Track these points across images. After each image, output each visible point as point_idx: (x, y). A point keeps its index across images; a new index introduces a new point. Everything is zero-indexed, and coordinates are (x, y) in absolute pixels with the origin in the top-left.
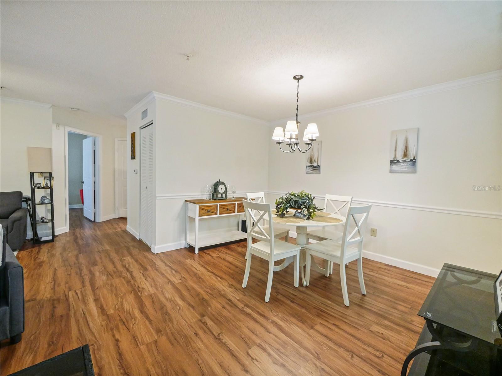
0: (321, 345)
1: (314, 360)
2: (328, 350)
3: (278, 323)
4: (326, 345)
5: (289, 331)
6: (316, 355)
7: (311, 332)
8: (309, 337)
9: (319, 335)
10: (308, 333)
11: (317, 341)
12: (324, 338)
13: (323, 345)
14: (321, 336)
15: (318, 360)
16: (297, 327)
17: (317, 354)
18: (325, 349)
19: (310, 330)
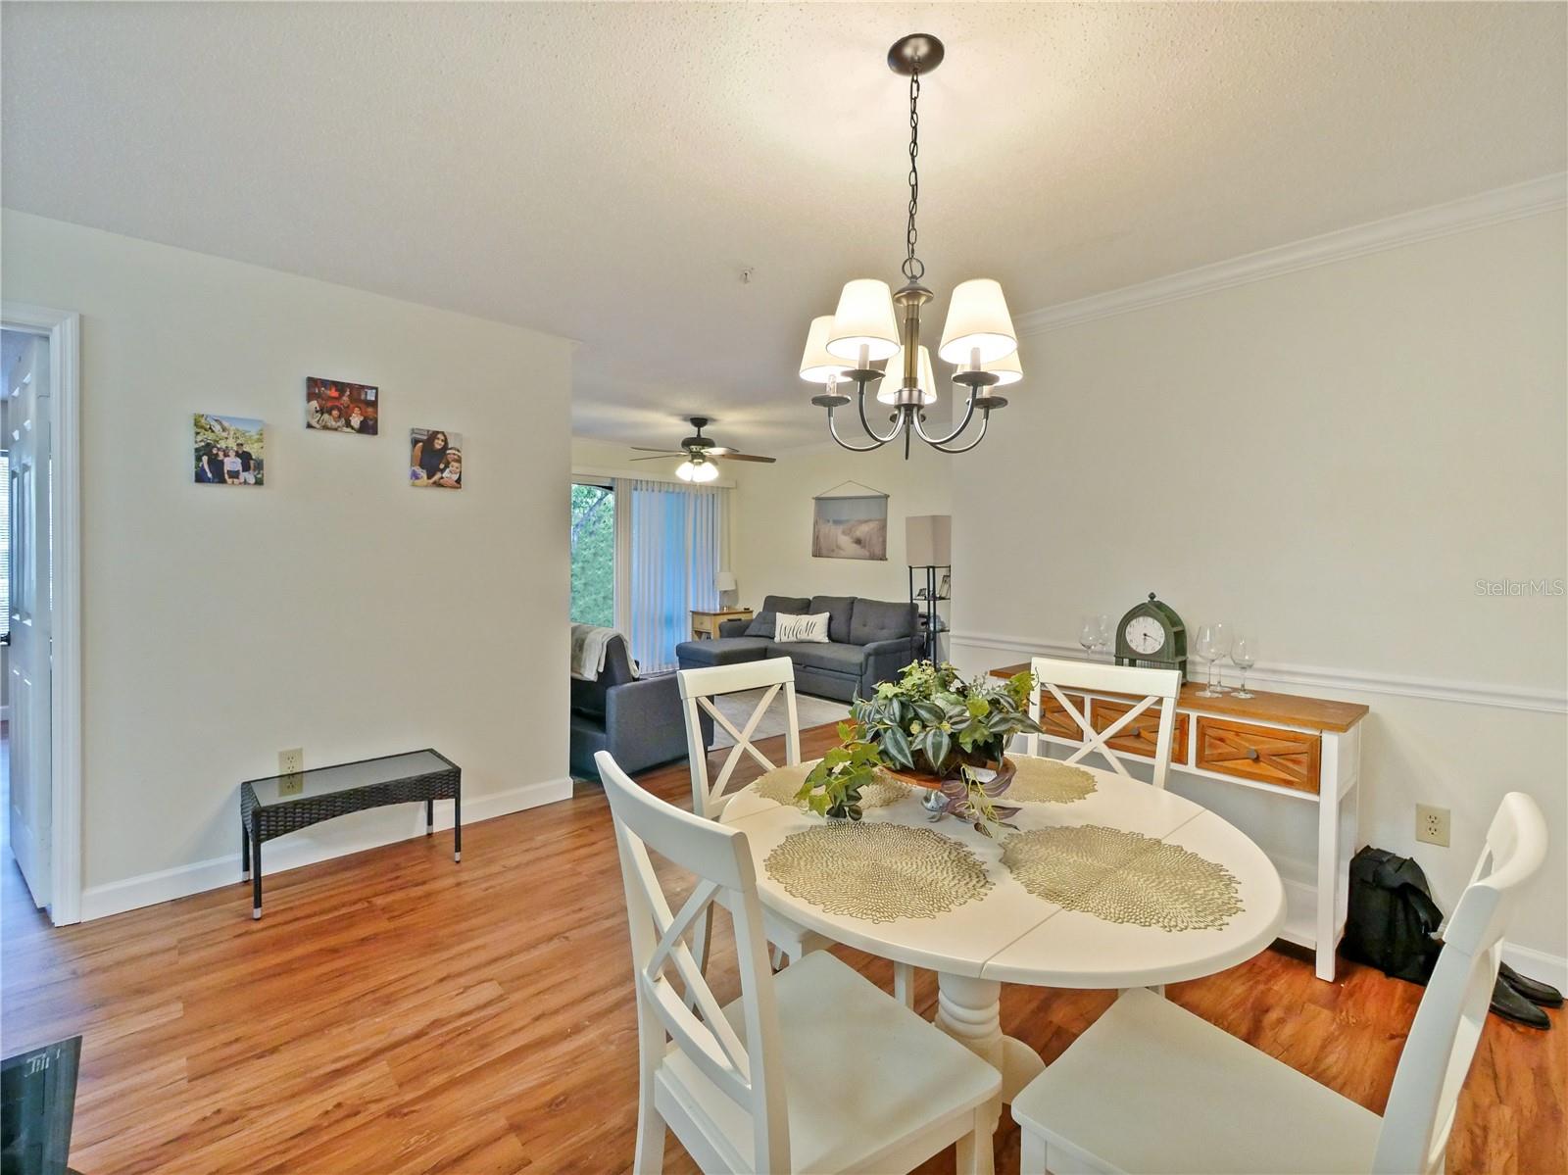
0: (428, 1134)
1: (394, 1100)
2: (403, 1148)
3: (569, 1039)
4: (426, 1149)
5: (526, 1061)
6: (406, 1110)
7: (500, 1121)
8: (476, 1108)
9: (472, 1140)
10: (496, 1108)
11: (452, 1124)
12: (455, 1152)
13: (429, 1140)
14: (467, 1144)
15: (386, 1110)
16: (534, 1083)
17: (406, 1115)
18: (412, 1141)
19: (507, 1119)
